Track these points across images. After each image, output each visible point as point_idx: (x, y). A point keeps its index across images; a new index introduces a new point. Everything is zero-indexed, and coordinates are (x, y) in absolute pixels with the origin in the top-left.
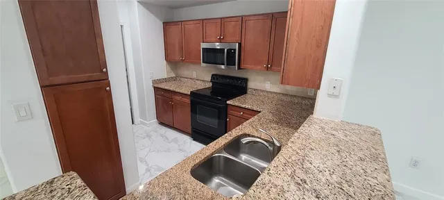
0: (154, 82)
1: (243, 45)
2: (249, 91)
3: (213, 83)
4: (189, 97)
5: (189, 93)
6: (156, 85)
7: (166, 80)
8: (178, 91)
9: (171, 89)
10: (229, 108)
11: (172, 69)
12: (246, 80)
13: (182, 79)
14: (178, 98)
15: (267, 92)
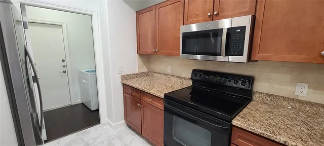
0: (124, 77)
1: (259, 17)
2: (256, 97)
3: (194, 81)
4: (162, 102)
5: (162, 96)
6: (125, 82)
7: (136, 76)
8: (149, 91)
9: (140, 88)
10: (235, 133)
11: (144, 63)
12: (251, 80)
13: (155, 75)
14: (149, 100)
15: (300, 101)
